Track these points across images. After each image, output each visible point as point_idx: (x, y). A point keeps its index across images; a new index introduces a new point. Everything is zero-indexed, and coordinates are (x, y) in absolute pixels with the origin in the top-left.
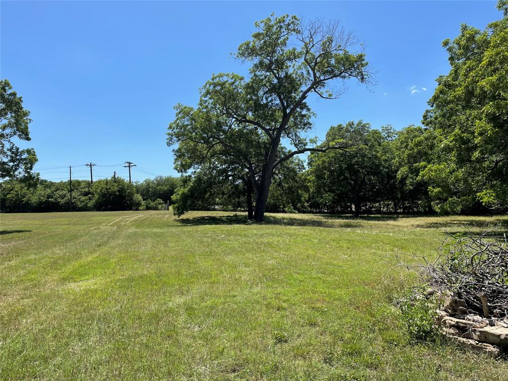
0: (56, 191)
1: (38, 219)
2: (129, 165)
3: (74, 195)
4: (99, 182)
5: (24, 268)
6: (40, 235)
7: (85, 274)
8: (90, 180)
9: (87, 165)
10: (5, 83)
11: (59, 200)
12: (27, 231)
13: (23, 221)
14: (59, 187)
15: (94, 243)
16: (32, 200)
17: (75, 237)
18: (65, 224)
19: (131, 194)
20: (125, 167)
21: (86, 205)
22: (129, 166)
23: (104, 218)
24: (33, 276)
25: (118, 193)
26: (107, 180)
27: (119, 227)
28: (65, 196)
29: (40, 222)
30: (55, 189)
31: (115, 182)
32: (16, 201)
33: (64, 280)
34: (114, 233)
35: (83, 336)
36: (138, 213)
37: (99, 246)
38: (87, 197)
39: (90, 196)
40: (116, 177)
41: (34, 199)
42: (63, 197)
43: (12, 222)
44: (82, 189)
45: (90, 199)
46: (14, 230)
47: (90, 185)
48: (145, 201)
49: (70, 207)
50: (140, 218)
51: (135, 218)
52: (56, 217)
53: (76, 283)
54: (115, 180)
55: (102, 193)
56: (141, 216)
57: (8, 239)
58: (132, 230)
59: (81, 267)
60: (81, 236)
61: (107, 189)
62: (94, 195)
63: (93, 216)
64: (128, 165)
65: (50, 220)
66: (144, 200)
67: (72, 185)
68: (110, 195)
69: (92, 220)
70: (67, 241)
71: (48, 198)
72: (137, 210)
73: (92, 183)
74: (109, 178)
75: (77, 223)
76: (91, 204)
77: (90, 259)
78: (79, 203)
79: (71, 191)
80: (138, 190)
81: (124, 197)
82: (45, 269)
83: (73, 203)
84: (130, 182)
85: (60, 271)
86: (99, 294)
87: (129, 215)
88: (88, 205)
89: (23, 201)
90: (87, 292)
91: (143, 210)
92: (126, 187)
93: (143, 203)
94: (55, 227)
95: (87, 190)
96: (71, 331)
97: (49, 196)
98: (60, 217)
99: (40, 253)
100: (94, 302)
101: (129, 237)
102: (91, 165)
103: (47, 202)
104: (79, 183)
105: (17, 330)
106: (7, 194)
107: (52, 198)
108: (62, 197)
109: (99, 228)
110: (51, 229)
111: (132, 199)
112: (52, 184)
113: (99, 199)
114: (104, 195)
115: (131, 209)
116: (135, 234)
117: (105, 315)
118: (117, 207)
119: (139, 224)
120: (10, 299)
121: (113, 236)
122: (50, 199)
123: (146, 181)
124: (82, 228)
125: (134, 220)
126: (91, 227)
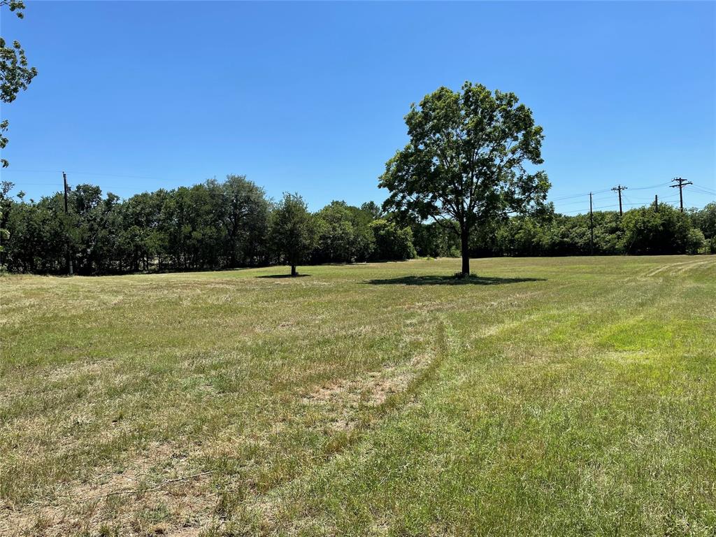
0: (572, 228)
1: (552, 265)
2: (681, 183)
3: (596, 232)
4: (632, 212)
5: (549, 326)
6: (558, 285)
7: (630, 343)
8: (618, 210)
9: (614, 189)
10: (511, 97)
11: (577, 240)
12: (542, 280)
13: (534, 266)
14: (576, 222)
15: (634, 301)
16: (543, 241)
17: (604, 291)
18: (587, 273)
19: (684, 230)
20: (673, 186)
21: (613, 247)
22: (680, 185)
23: (642, 265)
24: (561, 336)
25: (661, 228)
26: (644, 209)
27: (667, 279)
28: (584, 234)
29: (554, 269)
30: (570, 226)
31: (657, 211)
32: (525, 242)
33: (602, 346)
34: (661, 289)
35: (645, 427)
36: (696, 258)
37: (642, 305)
38: (614, 236)
39: (618, 233)
40: (658, 204)
41: (546, 240)
42: (582, 235)
43: (522, 268)
44: (606, 223)
45: (619, 238)
46: (528, 277)
47: (618, 218)
48: (709, 240)
49: (591, 249)
50: (701, 265)
51: (691, 266)
52: (574, 263)
53: (618, 353)
54: (657, 208)
55: (637, 228)
56: (702, 263)
57: (523, 288)
58: (690, 284)
59: (621, 332)
60: (613, 289)
61: (644, 223)
62: (625, 231)
63: (625, 262)
64: (677, 183)
65: (567, 267)
66: (706, 237)
67: (594, 219)
68: (650, 231)
69: (623, 268)
70: (595, 295)
71: (562, 238)
72: (695, 253)
73: (621, 215)
74: (648, 206)
75: (602, 271)
76: (620, 245)
77: (632, 322)
78: (603, 244)
79: (592, 227)
80: (696, 221)
81: (672, 234)
82: (574, 329)
83: (595, 244)
84: (682, 210)
85: (593, 334)
86: (657, 373)
87: (681, 262)
88: (617, 247)
89: (533, 242)
90: (637, 367)
91: (704, 254)
92: (675, 219)
93: (705, 242)
94: (574, 276)
95: (614, 224)
96: (625, 417)
97: (564, 236)
98: (580, 263)
99: (563, 308)
100: (652, 384)
101: (687, 294)
102: (619, 189)
103: (562, 243)
104: (603, 215)
105: (555, 400)
106: (516, 234)
107: (567, 238)
108: (580, 236)
109: (635, 280)
110: (570, 278)
111: (685, 237)
112: (567, 219)
113: (632, 238)
114: (640, 232)
115: (684, 253)
116: (697, 291)
117: (671, 404)
118: (660, 250)
119: (699, 275)
120: (540, 361)
121: (662, 292)
122: (565, 239)
123: (708, 207)
124: (610, 278)
125: (691, 270)
126: (624, 278)
